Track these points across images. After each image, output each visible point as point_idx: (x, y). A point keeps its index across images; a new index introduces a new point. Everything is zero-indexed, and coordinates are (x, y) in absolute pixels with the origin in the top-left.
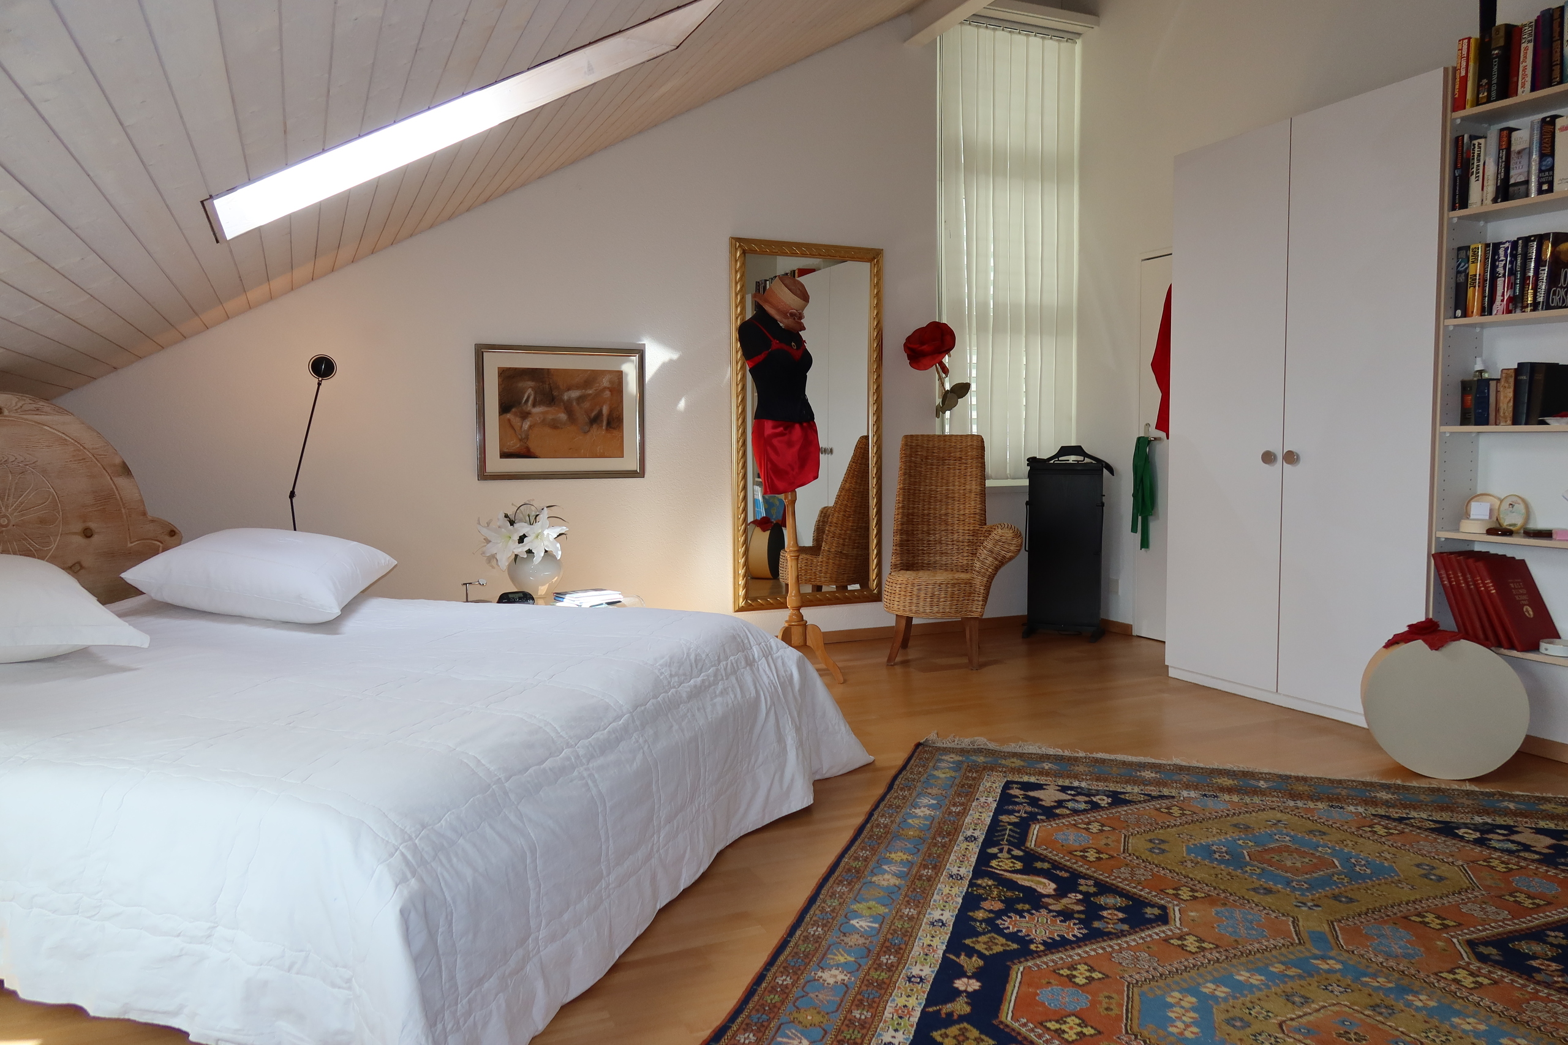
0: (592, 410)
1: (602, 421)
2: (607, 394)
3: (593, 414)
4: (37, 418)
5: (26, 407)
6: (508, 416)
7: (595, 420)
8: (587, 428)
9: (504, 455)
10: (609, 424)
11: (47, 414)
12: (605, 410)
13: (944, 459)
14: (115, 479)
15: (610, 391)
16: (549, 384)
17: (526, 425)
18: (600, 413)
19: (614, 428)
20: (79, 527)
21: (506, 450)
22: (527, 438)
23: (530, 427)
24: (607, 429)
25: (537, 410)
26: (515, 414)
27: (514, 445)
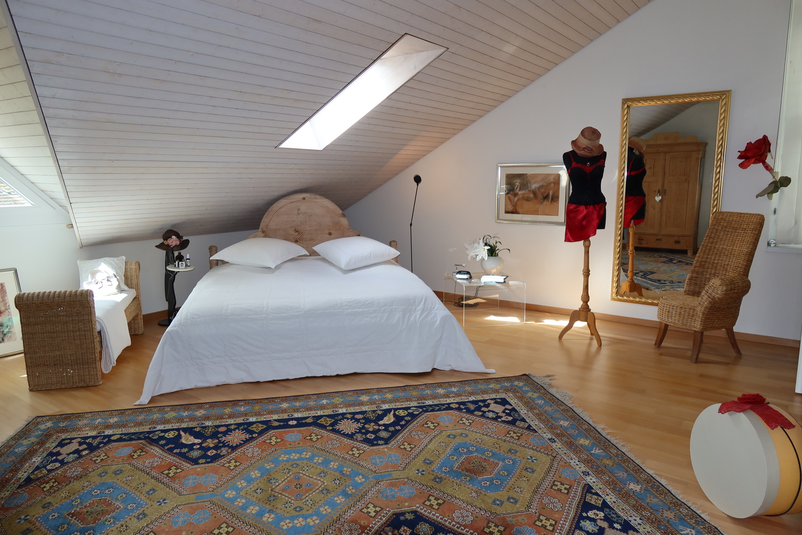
0: (545, 193)
1: (549, 198)
2: (553, 185)
3: (545, 195)
4: (315, 200)
5: (312, 197)
6: (509, 195)
7: (546, 197)
8: (542, 201)
9: (507, 212)
10: (552, 199)
11: (318, 199)
12: (551, 193)
13: (736, 229)
14: (339, 218)
15: (554, 184)
16: (527, 181)
17: (516, 199)
18: (549, 194)
19: (555, 202)
20: (327, 232)
21: (507, 210)
22: (516, 205)
23: (518, 200)
24: (551, 202)
25: (520, 193)
26: (512, 194)
27: (510, 208)
